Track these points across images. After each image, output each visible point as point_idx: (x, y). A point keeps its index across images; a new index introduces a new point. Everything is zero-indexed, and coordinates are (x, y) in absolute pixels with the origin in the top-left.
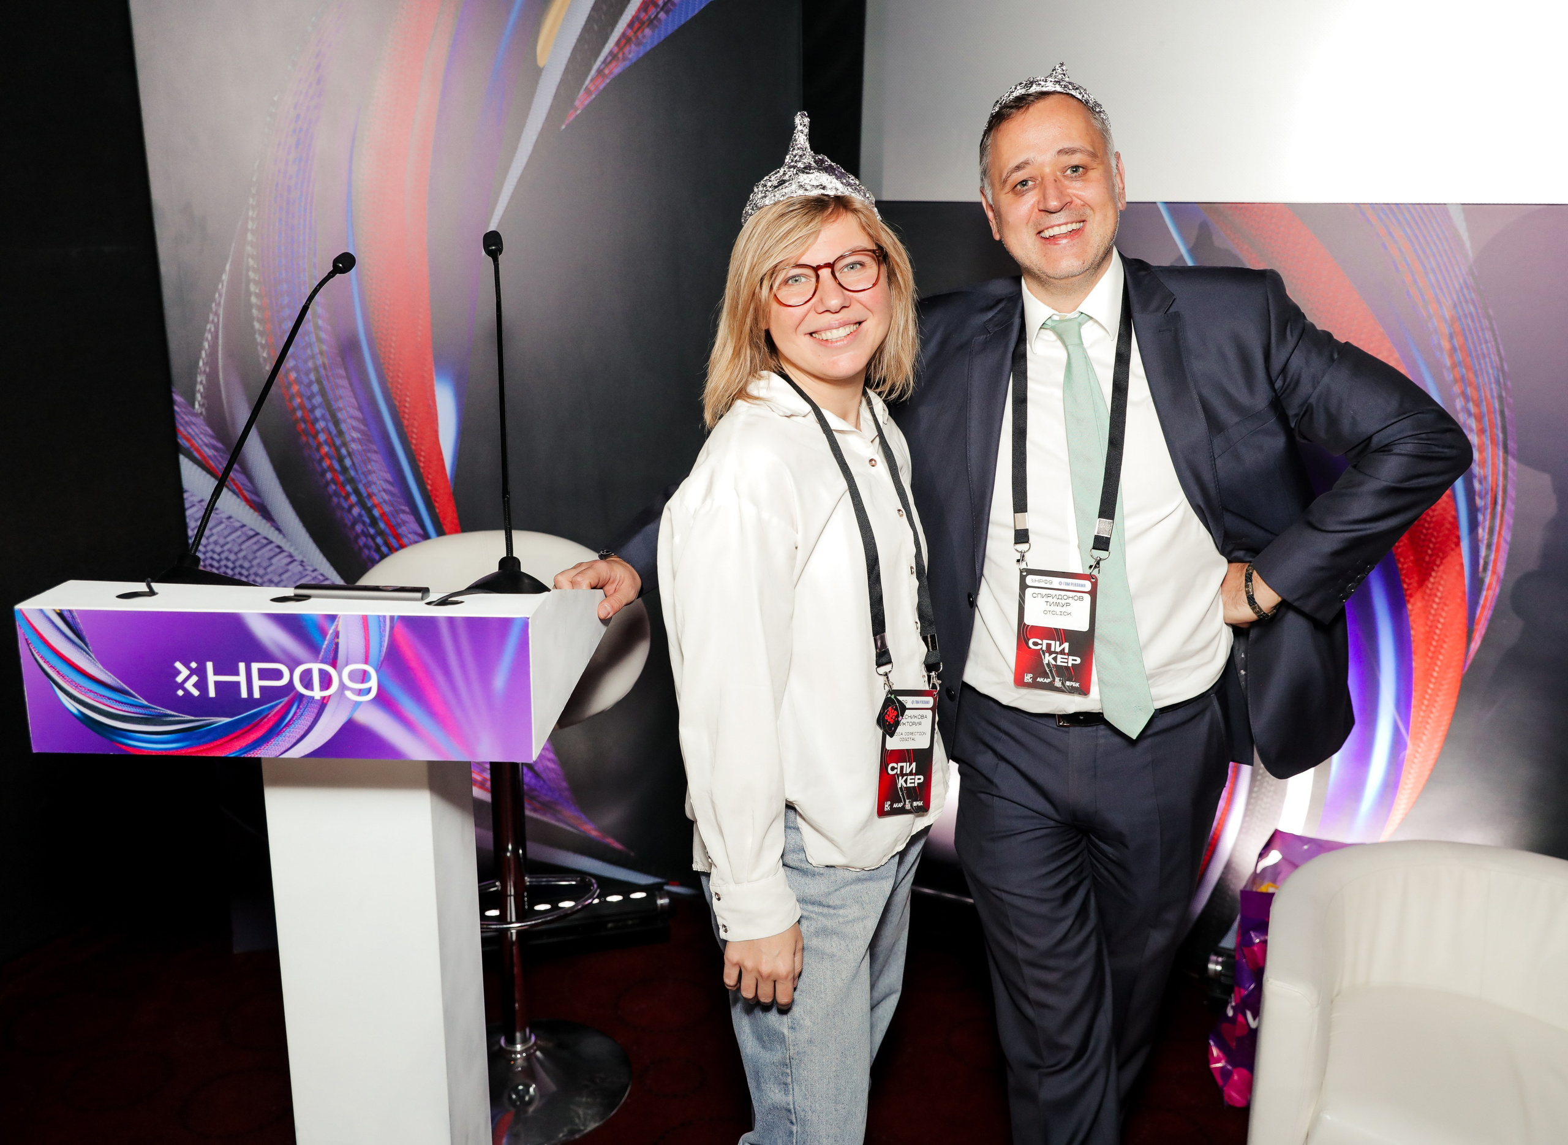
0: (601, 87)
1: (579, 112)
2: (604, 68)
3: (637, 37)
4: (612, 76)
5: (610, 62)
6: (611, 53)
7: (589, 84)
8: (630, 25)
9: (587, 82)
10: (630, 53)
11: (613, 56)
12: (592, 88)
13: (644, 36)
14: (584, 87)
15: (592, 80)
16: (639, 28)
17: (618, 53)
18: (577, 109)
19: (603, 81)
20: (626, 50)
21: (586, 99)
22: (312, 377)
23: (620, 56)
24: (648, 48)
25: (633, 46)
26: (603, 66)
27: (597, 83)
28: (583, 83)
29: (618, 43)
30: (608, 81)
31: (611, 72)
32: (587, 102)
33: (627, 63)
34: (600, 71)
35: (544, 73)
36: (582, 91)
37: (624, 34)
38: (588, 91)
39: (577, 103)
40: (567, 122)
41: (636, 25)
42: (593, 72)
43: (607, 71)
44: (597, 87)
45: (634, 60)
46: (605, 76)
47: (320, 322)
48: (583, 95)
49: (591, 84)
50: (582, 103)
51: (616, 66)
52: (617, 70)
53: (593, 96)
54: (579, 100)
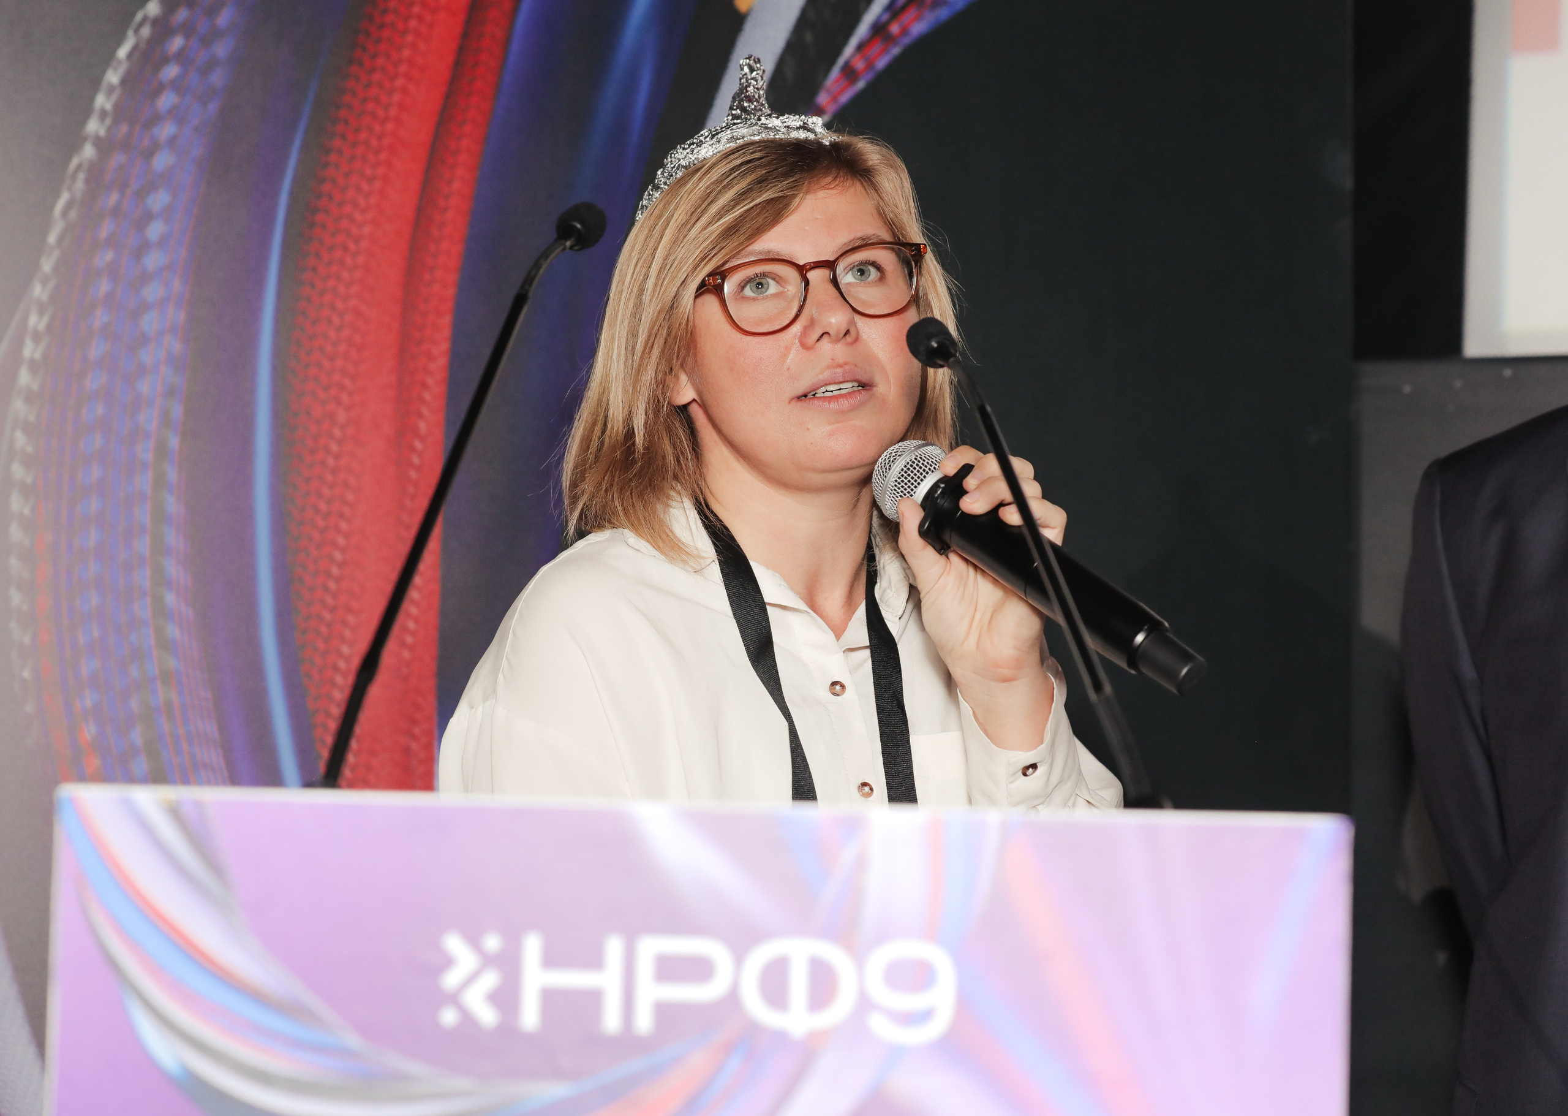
0: (881, 63)
2: (888, 22)
4: (906, 41)
7: (853, 56)
9: (849, 51)
12: (860, 65)
14: (841, 61)
15: (860, 47)
19: (884, 51)
21: (842, 91)
22: (137, 737)
26: (885, 17)
27: (872, 54)
28: (838, 52)
30: (896, 51)
31: (904, 31)
32: (844, 98)
34: (879, 30)
35: (749, 27)
36: (835, 72)
38: (850, 73)
39: (823, 98)
42: (863, 29)
43: (895, 29)
44: (870, 65)
46: (890, 40)
47: (170, 599)
48: (837, 81)
49: (858, 56)
50: (834, 98)
51: (918, 18)
52: (919, 28)
53: (861, 85)
54: (828, 91)
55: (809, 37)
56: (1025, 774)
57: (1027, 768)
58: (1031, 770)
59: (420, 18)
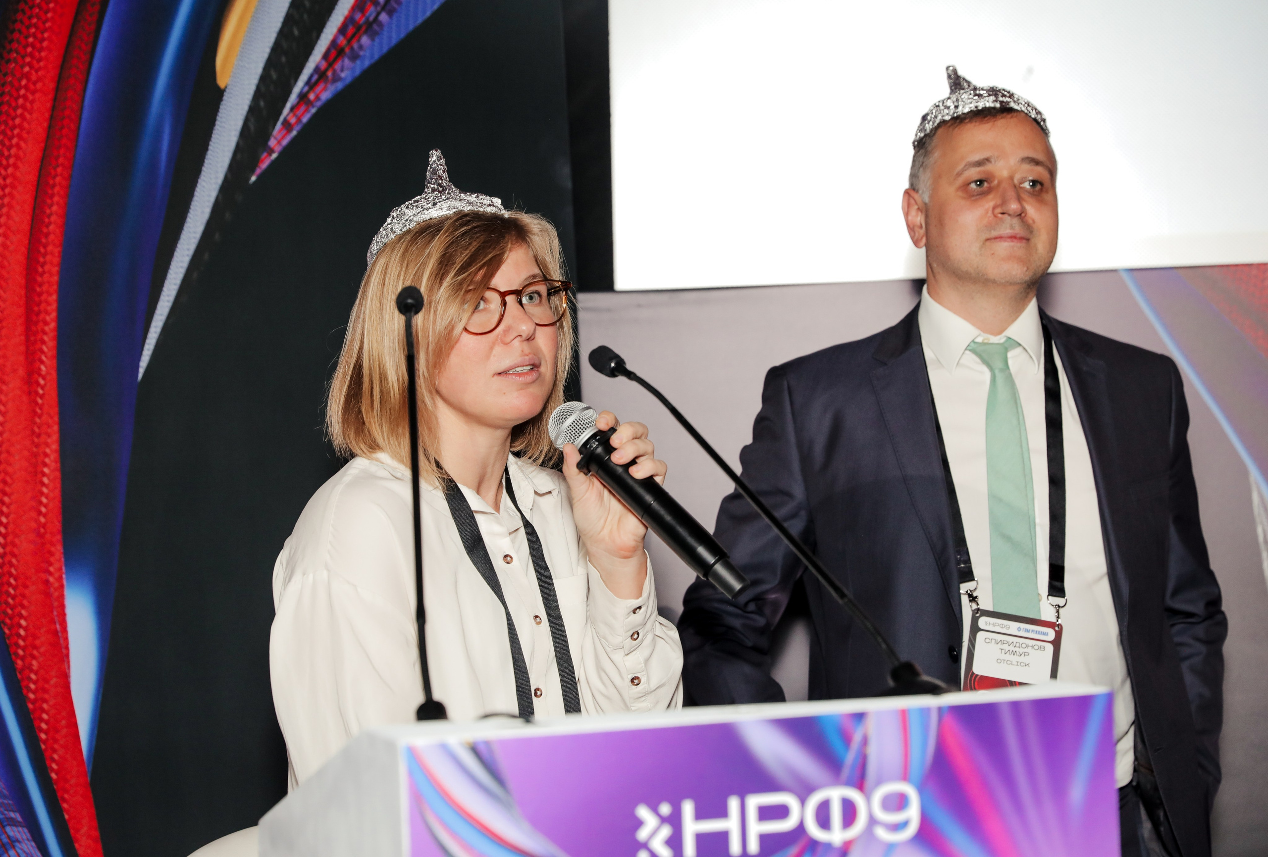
0: (305, 120)
1: (274, 156)
2: (308, 92)
3: (352, 48)
4: (319, 104)
5: (317, 83)
6: (317, 69)
7: (288, 115)
8: (342, 30)
9: (286, 111)
10: (342, 70)
11: (320, 74)
12: (293, 121)
13: (361, 47)
14: (282, 118)
15: (292, 109)
16: (353, 36)
17: (326, 70)
18: (271, 151)
19: (306, 111)
20: (337, 66)
21: (283, 137)
23: (330, 74)
24: (367, 63)
25: (347, 62)
26: (306, 89)
27: (299, 113)
28: (280, 113)
29: (325, 56)
30: (313, 110)
31: (317, 98)
32: (285, 142)
33: (340, 86)
34: (303, 97)
35: (226, 97)
36: (279, 125)
37: (334, 43)
38: (287, 126)
39: (272, 143)
40: (258, 171)
41: (350, 29)
42: (293, 98)
43: (312, 96)
44: (299, 119)
45: (348, 81)
46: (310, 104)
48: (280, 131)
49: (291, 114)
50: (279, 142)
51: (324, 89)
52: (325, 96)
53: (294, 133)
54: (275, 138)
55: (262, 104)
56: (634, 613)
57: (636, 609)
58: (638, 610)
59: (25, 97)
